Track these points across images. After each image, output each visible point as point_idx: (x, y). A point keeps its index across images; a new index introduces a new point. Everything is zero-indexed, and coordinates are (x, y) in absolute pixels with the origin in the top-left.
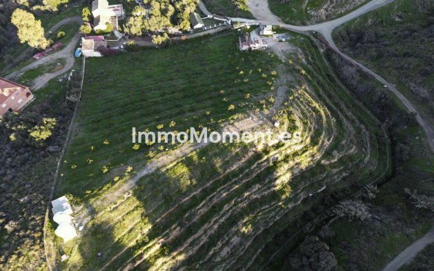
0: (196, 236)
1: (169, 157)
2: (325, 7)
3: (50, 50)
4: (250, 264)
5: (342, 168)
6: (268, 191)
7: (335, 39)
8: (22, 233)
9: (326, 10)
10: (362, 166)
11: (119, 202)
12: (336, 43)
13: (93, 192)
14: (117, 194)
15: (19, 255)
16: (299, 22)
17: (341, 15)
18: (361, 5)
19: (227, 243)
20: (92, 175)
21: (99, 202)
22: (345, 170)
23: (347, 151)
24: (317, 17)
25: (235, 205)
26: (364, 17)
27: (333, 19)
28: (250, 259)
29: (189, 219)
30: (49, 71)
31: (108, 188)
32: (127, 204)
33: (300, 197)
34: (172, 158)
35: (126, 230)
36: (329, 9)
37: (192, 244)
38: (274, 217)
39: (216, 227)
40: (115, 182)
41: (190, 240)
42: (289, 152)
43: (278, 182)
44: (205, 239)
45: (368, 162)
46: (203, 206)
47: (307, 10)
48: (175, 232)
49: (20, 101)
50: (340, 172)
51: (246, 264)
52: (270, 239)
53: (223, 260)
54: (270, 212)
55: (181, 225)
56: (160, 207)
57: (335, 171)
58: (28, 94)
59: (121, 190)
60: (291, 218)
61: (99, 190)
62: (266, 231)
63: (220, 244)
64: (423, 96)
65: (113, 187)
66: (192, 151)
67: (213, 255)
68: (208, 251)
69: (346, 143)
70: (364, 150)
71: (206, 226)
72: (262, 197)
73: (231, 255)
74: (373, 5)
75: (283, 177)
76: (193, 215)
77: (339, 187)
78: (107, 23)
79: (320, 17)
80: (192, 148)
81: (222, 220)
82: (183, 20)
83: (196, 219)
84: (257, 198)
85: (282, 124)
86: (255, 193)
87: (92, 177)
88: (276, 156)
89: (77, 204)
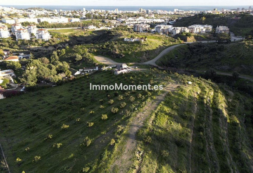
1: (145, 113)
2: (145, 55)
7: (159, 65)
9: (146, 56)
13: (91, 168)
17: (153, 58)
18: (159, 54)
20: (72, 155)
26: (163, 57)
27: (151, 60)
31: (109, 156)
32: (147, 163)
36: (147, 55)
47: (136, 58)
59: (126, 151)
61: (99, 163)
64: (226, 69)
65: (114, 152)
74: (163, 54)
79: (144, 59)
82: (66, 71)
87: (74, 157)
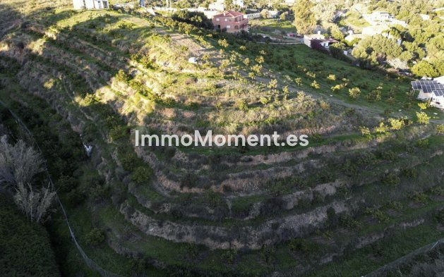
19: (41, 73)
23: (161, 168)
33: (79, 123)
43: (104, 90)
45: (136, 227)
48: (63, 39)
49: (229, 27)
50: (112, 167)
52: (36, 110)
53: (29, 77)
57: (115, 154)
63: (43, 68)
75: (110, 91)
84: (85, 80)
85: (198, 66)
86: (90, 74)
88: (138, 72)
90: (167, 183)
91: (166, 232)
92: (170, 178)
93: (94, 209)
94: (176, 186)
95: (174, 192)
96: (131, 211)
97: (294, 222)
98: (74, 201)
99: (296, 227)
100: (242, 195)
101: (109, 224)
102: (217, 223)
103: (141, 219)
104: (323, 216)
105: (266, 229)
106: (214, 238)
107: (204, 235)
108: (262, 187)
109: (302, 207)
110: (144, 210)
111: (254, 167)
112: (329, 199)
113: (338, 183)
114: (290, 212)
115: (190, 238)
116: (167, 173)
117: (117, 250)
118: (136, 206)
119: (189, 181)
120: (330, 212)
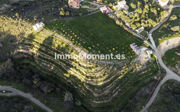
0: (45, 55)
3: (98, 3)
4: (44, 72)
5: (86, 92)
6: (66, 69)
8: (34, 21)
10: (91, 100)
11: (46, 34)
12: (165, 83)
14: (48, 33)
15: (29, 23)
16: (166, 63)
19: (47, 64)
21: (45, 30)
22: (85, 93)
23: (93, 92)
24: (177, 69)
25: (57, 61)
28: (46, 72)
29: (48, 50)
30: (89, 7)
32: (46, 36)
33: (69, 80)
34: (63, 39)
35: (40, 39)
37: (43, 54)
38: (60, 74)
39: (50, 59)
40: (51, 31)
41: (43, 53)
42: (81, 70)
43: (70, 71)
44: (45, 57)
45: (94, 103)
46: (53, 53)
47: (177, 64)
48: (44, 49)
49: (75, 6)
50: (84, 92)
51: (45, 71)
52: (54, 76)
53: (43, 65)
54: (60, 72)
55: (46, 49)
56: (48, 43)
57: (83, 89)
58: (78, 6)
59: (49, 33)
60: (62, 80)
61: (48, 29)
62: (55, 74)
63: (46, 62)
66: (67, 43)
67: (43, 61)
68: (43, 59)
69: (96, 91)
70: (98, 99)
71: (48, 56)
72: (64, 68)
73: (45, 66)
75: (72, 72)
76: (49, 51)
77: (79, 94)
78: (117, 8)
79: (178, 71)
80: (68, 43)
81: (52, 60)
83: (49, 52)
84: (62, 67)
85: (90, 64)
86: (63, 65)
88: (77, 66)
89: (43, 27)
90: (96, 95)
91: (99, 102)
92: (96, 94)
93: (86, 100)
94: (97, 95)
95: (97, 96)
96: (92, 100)
97: (114, 95)
98: (82, 100)
99: (114, 96)
100: (107, 93)
101: (90, 103)
102: (105, 100)
103: (95, 101)
104: (117, 92)
105: (111, 98)
106: (105, 101)
107: (104, 101)
108: (109, 91)
109: (115, 93)
110: (94, 100)
111: (107, 88)
112: (118, 89)
113: (119, 86)
114: (114, 94)
115: (102, 102)
116: (95, 93)
117: (93, 106)
118: (93, 100)
119: (99, 94)
120: (118, 91)
